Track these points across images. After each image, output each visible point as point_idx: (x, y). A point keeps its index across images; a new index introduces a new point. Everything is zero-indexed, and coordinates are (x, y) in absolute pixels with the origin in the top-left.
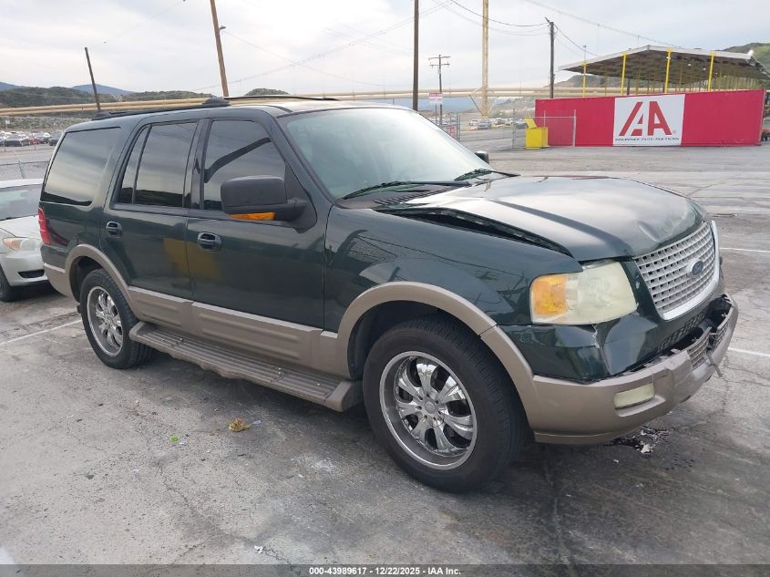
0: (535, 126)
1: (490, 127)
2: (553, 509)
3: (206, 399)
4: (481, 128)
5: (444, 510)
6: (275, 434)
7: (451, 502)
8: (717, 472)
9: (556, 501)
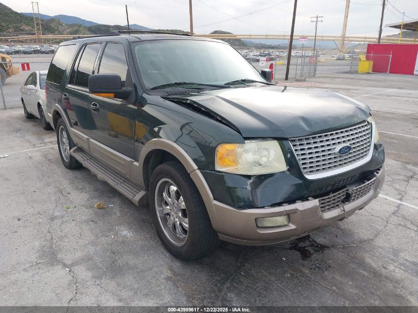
0: (366, 60)
1: (343, 59)
2: (229, 279)
3: (96, 190)
4: (339, 59)
5: (171, 269)
6: (115, 213)
7: (177, 265)
8: (341, 276)
9: (234, 275)
